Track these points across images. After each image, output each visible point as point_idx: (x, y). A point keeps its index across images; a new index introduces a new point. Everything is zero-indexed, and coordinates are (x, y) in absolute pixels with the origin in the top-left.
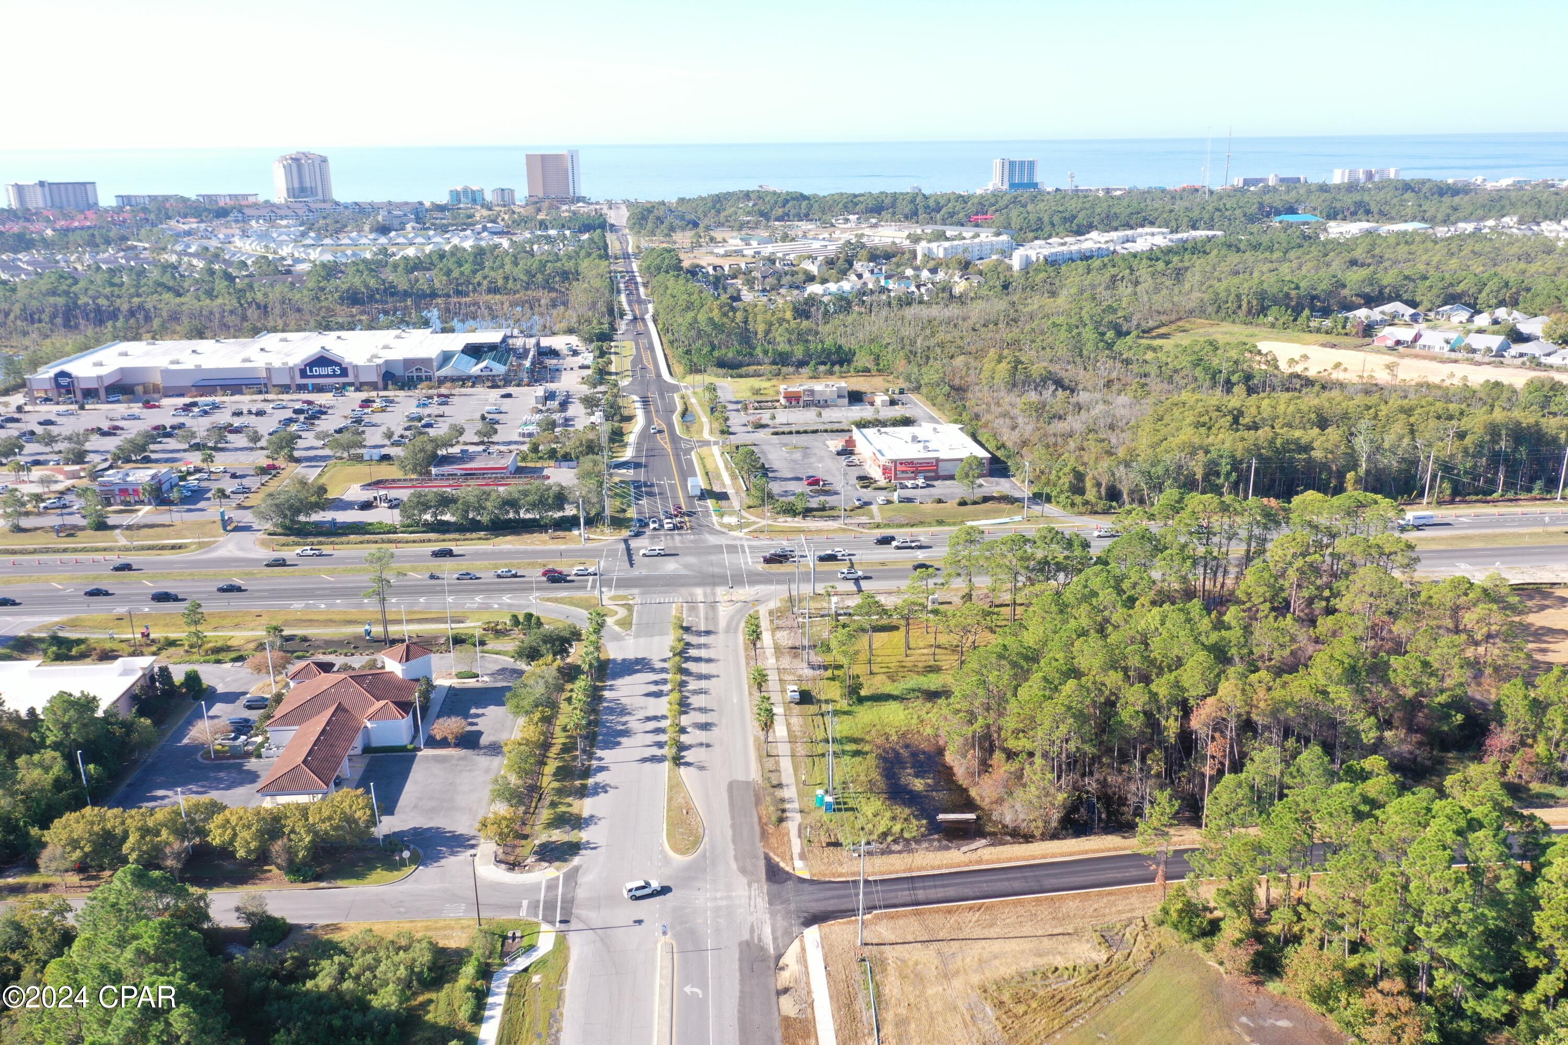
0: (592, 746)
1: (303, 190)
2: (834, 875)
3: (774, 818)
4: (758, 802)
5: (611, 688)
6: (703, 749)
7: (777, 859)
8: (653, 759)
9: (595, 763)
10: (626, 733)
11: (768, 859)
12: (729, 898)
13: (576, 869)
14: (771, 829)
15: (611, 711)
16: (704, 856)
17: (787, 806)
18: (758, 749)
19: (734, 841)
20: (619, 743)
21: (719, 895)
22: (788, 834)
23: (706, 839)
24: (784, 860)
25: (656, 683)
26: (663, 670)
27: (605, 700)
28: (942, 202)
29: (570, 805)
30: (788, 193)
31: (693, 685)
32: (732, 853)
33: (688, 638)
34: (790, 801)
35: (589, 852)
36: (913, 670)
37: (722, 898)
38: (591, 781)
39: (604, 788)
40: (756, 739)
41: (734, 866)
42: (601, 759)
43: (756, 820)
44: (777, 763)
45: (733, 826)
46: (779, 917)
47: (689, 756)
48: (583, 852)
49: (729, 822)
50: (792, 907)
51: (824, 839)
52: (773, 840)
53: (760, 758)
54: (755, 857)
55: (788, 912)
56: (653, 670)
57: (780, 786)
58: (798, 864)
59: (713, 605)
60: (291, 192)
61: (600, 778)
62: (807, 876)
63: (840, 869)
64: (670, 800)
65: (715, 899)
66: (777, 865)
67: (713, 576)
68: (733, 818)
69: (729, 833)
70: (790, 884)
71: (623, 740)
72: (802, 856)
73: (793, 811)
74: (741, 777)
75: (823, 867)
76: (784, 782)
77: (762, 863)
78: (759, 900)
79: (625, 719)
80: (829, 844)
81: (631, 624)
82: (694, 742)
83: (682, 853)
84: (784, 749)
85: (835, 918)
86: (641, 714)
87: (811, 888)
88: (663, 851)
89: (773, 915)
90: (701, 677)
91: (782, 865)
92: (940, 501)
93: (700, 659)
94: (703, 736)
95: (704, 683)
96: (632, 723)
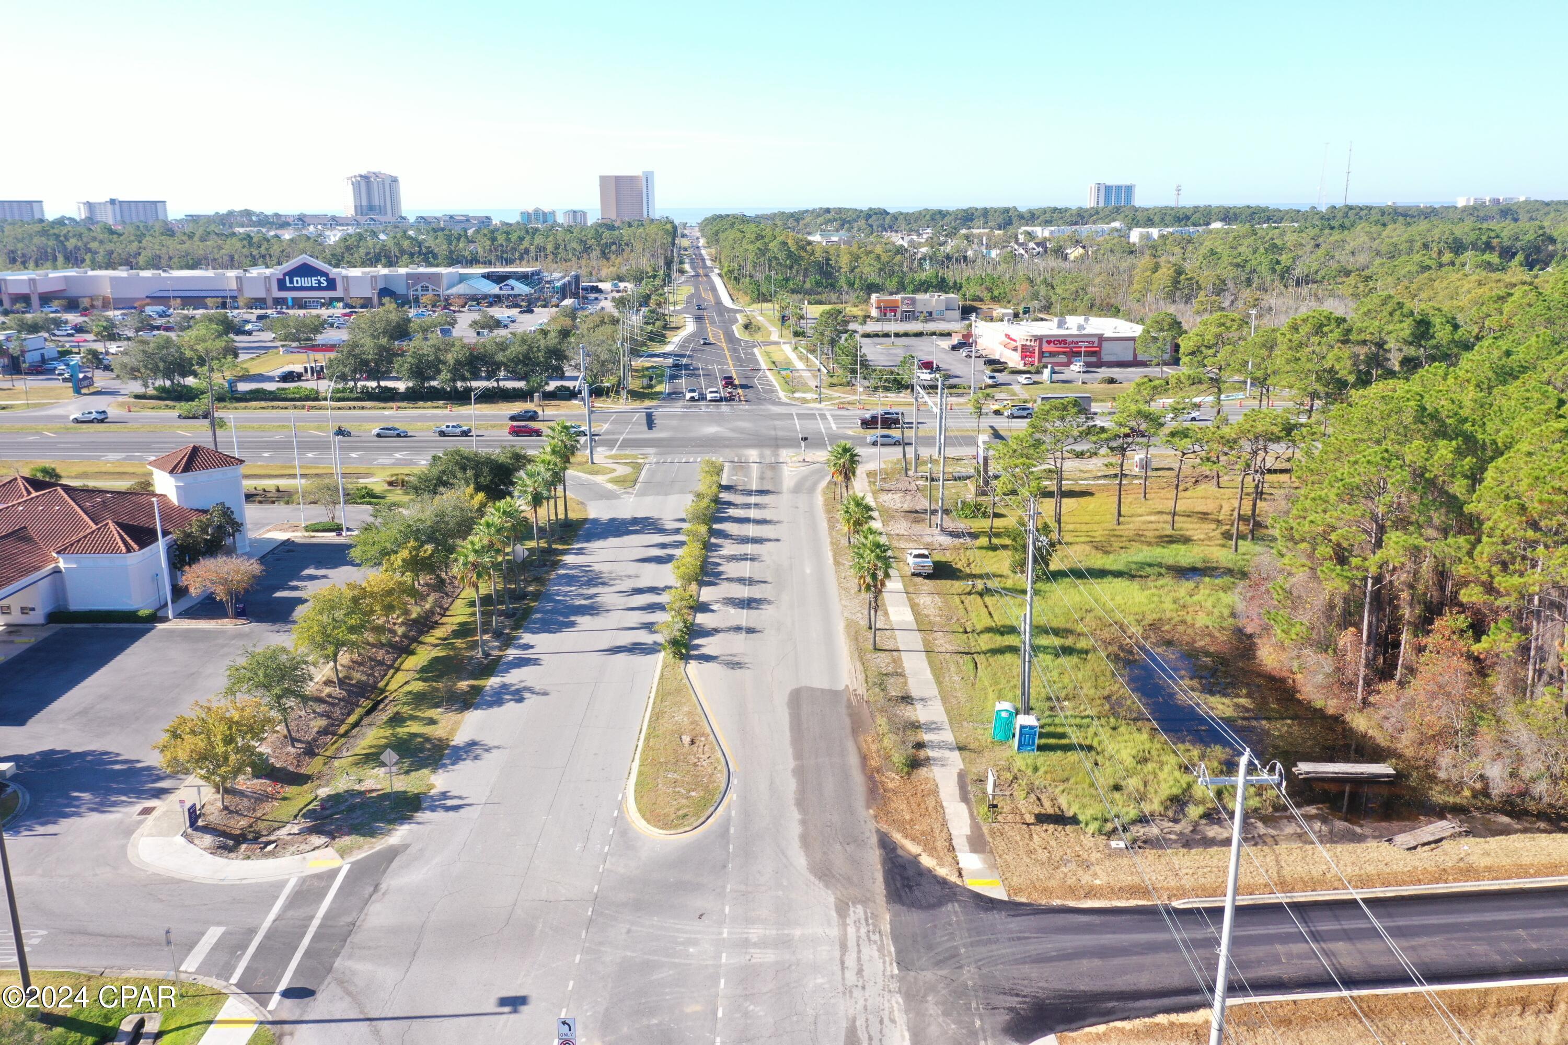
0: (516, 627)
1: (371, 208)
2: (1072, 891)
3: (898, 758)
4: (857, 727)
5: (580, 552)
6: (742, 636)
7: (913, 848)
8: (635, 649)
9: (512, 653)
10: (592, 610)
11: (887, 846)
12: (784, 943)
13: (392, 854)
14: (892, 780)
15: (570, 580)
16: (723, 833)
17: (927, 737)
18: (855, 638)
19: (801, 803)
20: (572, 624)
21: (755, 933)
22: (935, 792)
23: (732, 796)
24: (931, 850)
25: (663, 546)
26: (677, 531)
27: (565, 566)
28: (1037, 214)
29: (432, 722)
30: (871, 209)
31: (729, 549)
32: (794, 829)
33: (728, 497)
34: (932, 727)
35: (440, 815)
36: (1138, 537)
37: (763, 944)
38: (493, 682)
39: (518, 695)
40: (850, 624)
41: (800, 860)
42: (527, 647)
43: (853, 760)
44: (897, 662)
45: (799, 772)
46: (932, 1007)
47: (709, 645)
48: (420, 816)
49: (791, 764)
50: (969, 975)
51: (1028, 809)
52: (899, 805)
53: (860, 653)
54: (853, 839)
55: (960, 992)
56: (662, 531)
57: (907, 699)
58: (970, 861)
59: (775, 466)
60: (359, 209)
61: (514, 677)
62: (999, 893)
63: (1086, 879)
64: (657, 716)
65: (745, 944)
66: (914, 861)
67: (776, 439)
68: (799, 755)
69: (790, 786)
70: (952, 911)
71: (584, 621)
72: (977, 843)
73: (941, 746)
74: (820, 681)
75: (1038, 872)
76: (915, 693)
77: (874, 857)
78: (869, 952)
79: (592, 591)
80: (1042, 819)
81: (635, 482)
82: (722, 625)
83: (665, 823)
84: (909, 641)
85: (1107, 1016)
86: (627, 585)
87: (1015, 924)
88: (620, 822)
89: (914, 998)
90: (744, 540)
91: (927, 861)
92: (1112, 381)
93: (746, 520)
94: (742, 617)
95: (749, 549)
96: (606, 596)
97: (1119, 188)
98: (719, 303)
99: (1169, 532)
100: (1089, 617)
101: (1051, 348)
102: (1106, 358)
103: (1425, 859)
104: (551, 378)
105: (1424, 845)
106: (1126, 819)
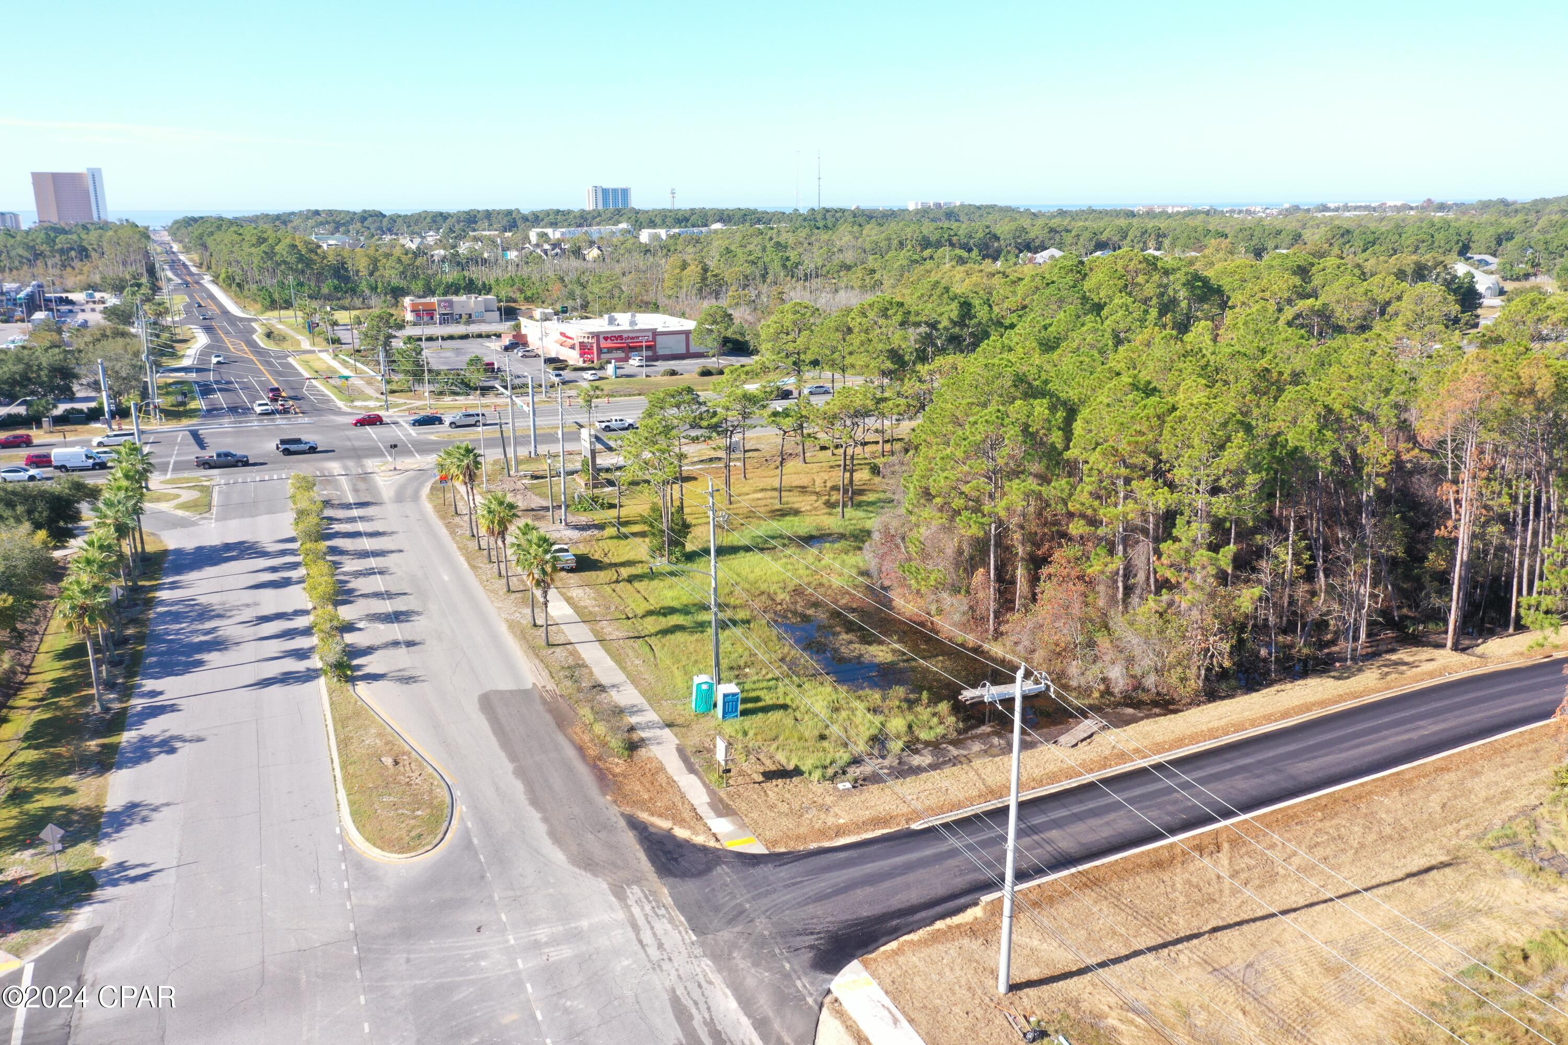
0: (131, 674)
2: (822, 833)
3: (615, 743)
4: (562, 722)
5: (174, 586)
6: (403, 650)
7: (664, 824)
8: (286, 678)
9: (138, 703)
10: (218, 645)
11: (634, 824)
12: (575, 936)
13: (83, 942)
14: (618, 765)
15: (177, 617)
16: (467, 844)
17: (634, 720)
18: (522, 635)
19: (535, 802)
20: (200, 663)
21: (542, 933)
22: (661, 769)
23: (461, 808)
24: (682, 822)
25: (274, 569)
26: (284, 553)
27: (162, 603)
28: (541, 216)
29: (68, 791)
30: (365, 211)
31: (350, 565)
32: (539, 828)
33: (328, 513)
34: (635, 710)
35: (125, 889)
37: (554, 941)
38: (127, 737)
39: (168, 746)
40: (513, 626)
41: (558, 856)
42: (153, 694)
43: (571, 753)
44: (574, 654)
45: (520, 772)
46: (740, 961)
47: (371, 663)
48: (98, 894)
49: (510, 767)
50: (762, 926)
51: (755, 772)
52: (634, 786)
53: (534, 650)
54: (604, 827)
55: (761, 943)
56: (264, 554)
57: (599, 688)
58: (721, 826)
59: (365, 477)
61: (153, 727)
62: (758, 849)
63: (831, 820)
64: (344, 744)
65: (536, 945)
66: (669, 836)
67: (354, 449)
68: (513, 757)
69: (518, 787)
70: (722, 872)
71: (212, 658)
72: (723, 809)
73: (649, 726)
74: (505, 684)
75: (787, 824)
76: (604, 681)
77: (629, 838)
78: (662, 926)
79: (209, 625)
80: (769, 776)
81: (209, 506)
82: (377, 642)
83: (403, 849)
84: (577, 633)
85: (895, 933)
86: (249, 614)
87: (785, 872)
88: (348, 853)
89: (720, 958)
90: (364, 554)
91: (681, 833)
92: (673, 373)
93: (356, 535)
94: (395, 631)
95: (372, 562)
96: (227, 629)
97: (615, 191)
98: (225, 312)
99: (778, 506)
100: (738, 590)
101: (609, 344)
102: (661, 352)
103: (1086, 752)
104: (58, 400)
105: (1082, 741)
106: (841, 763)
